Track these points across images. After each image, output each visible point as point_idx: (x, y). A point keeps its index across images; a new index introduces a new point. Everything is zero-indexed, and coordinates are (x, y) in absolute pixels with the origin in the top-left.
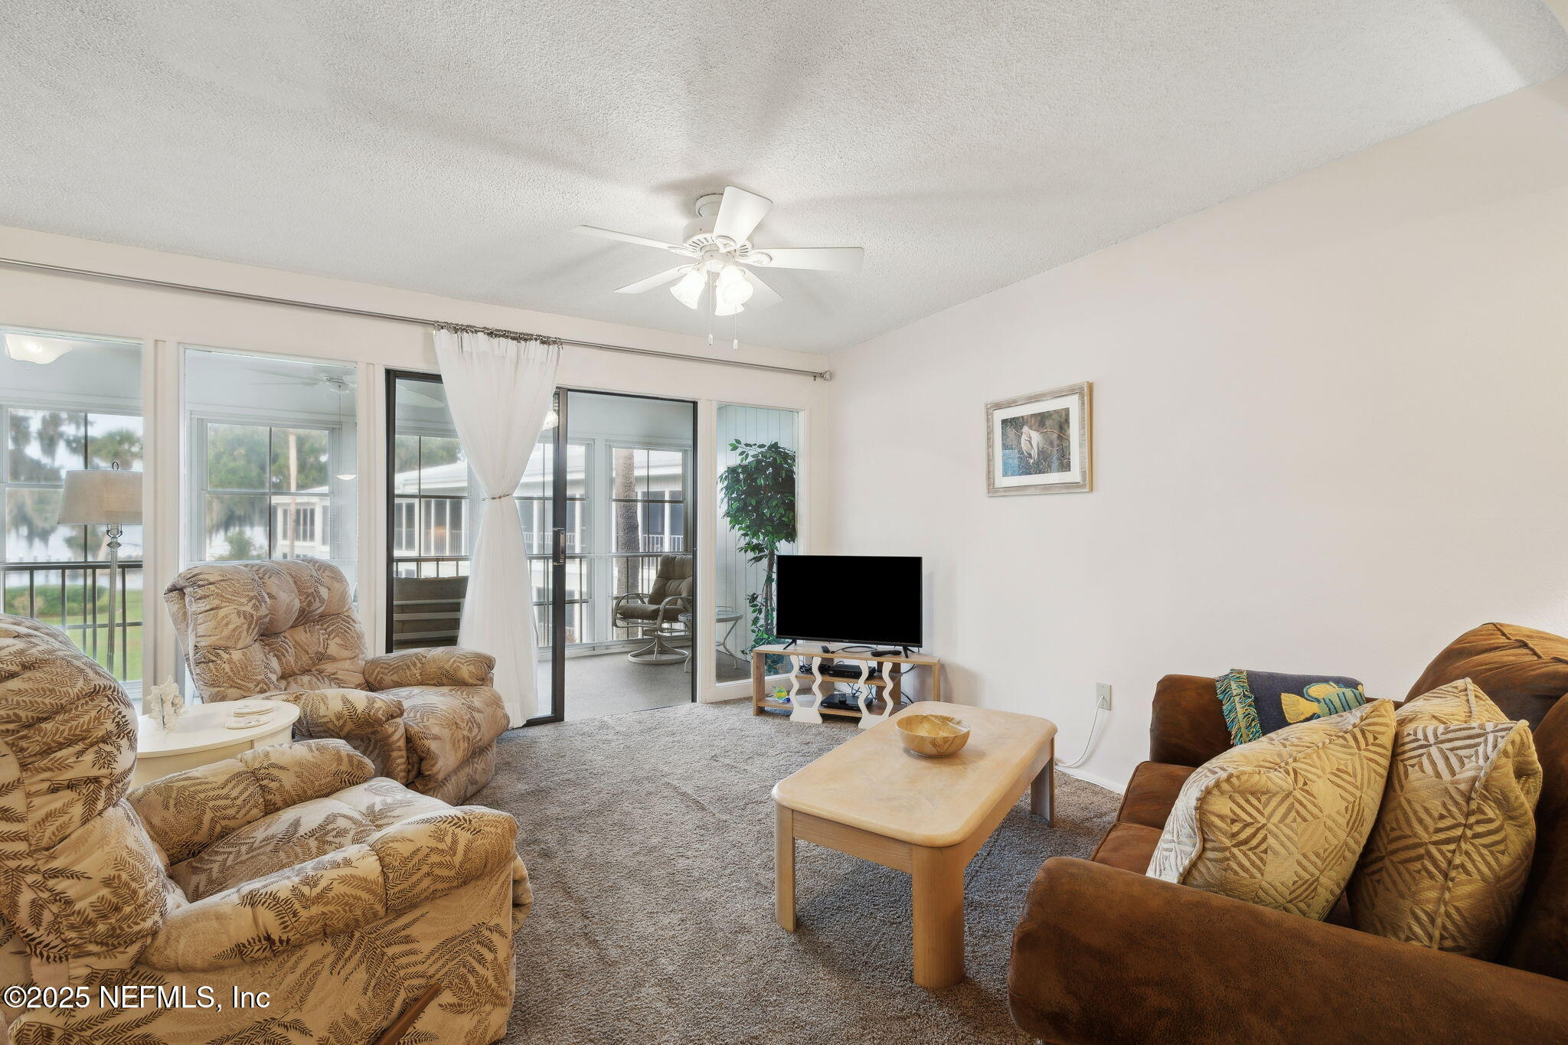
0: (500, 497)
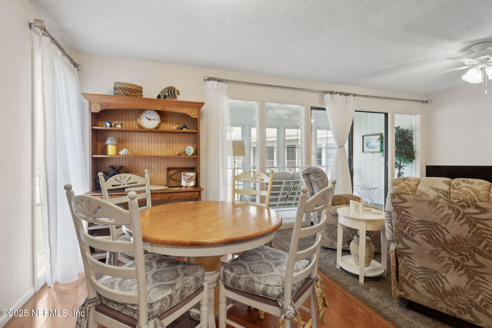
0: (342, 147)
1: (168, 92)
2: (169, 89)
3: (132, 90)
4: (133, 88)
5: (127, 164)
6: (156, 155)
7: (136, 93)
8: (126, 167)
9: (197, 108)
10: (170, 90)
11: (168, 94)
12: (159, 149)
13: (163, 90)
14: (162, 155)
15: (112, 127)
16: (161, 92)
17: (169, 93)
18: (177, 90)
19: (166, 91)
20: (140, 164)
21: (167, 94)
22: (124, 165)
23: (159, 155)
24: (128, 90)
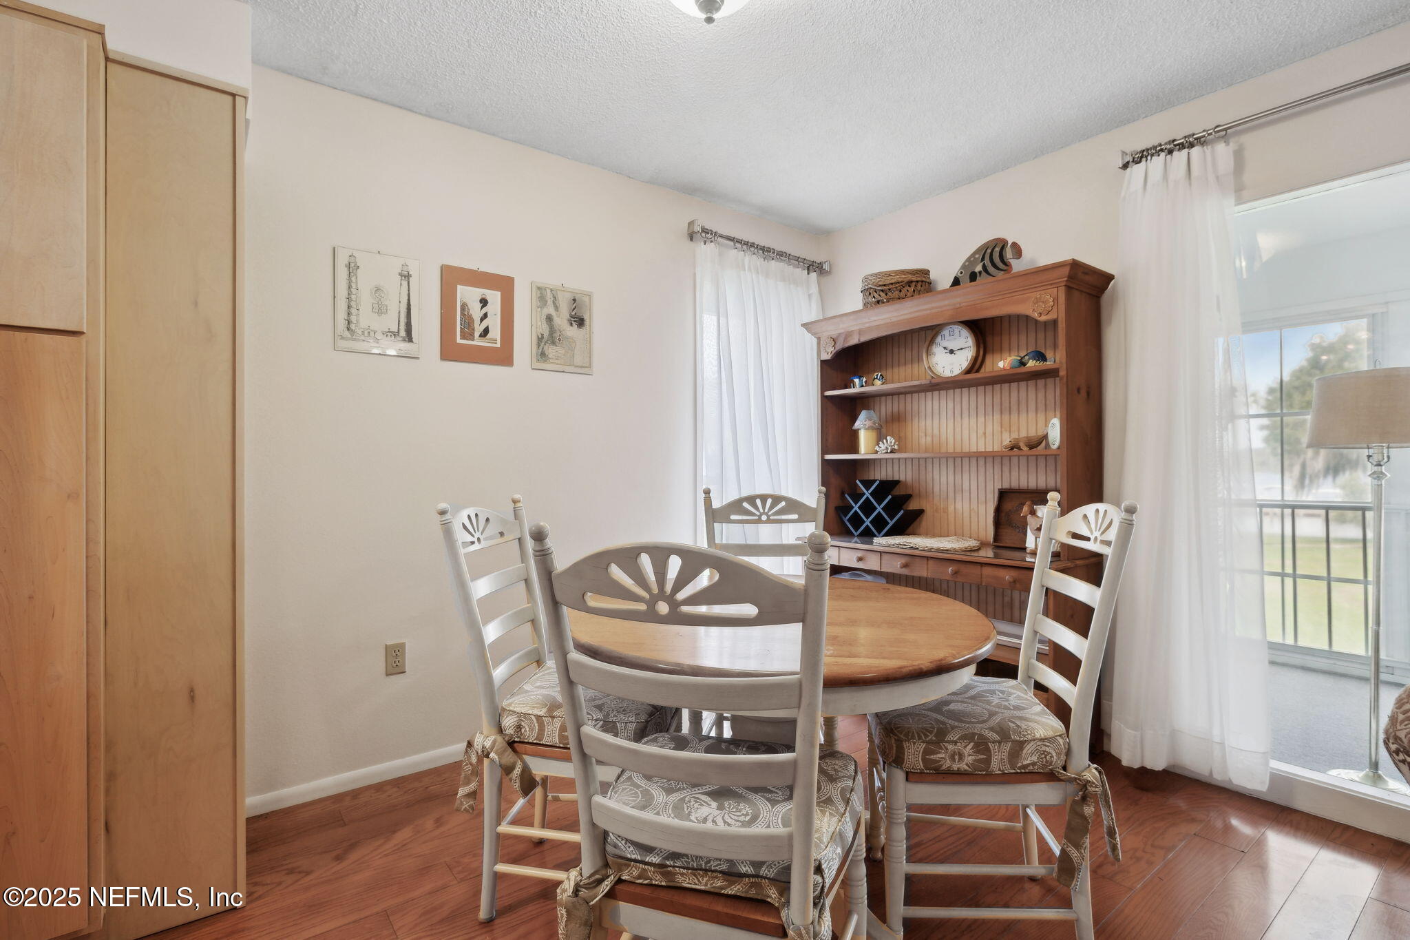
1: (983, 259)
2: (985, 252)
3: (891, 286)
4: (893, 281)
5: (909, 478)
6: (974, 449)
7: (900, 291)
8: (905, 483)
9: (1051, 284)
10: (989, 251)
11: (984, 267)
12: (981, 431)
13: (968, 260)
14: (989, 449)
15: (862, 386)
16: (964, 267)
17: (984, 264)
18: (1015, 245)
19: (975, 258)
20: (936, 477)
21: (979, 268)
22: (902, 478)
23: (982, 449)
24: (882, 291)
